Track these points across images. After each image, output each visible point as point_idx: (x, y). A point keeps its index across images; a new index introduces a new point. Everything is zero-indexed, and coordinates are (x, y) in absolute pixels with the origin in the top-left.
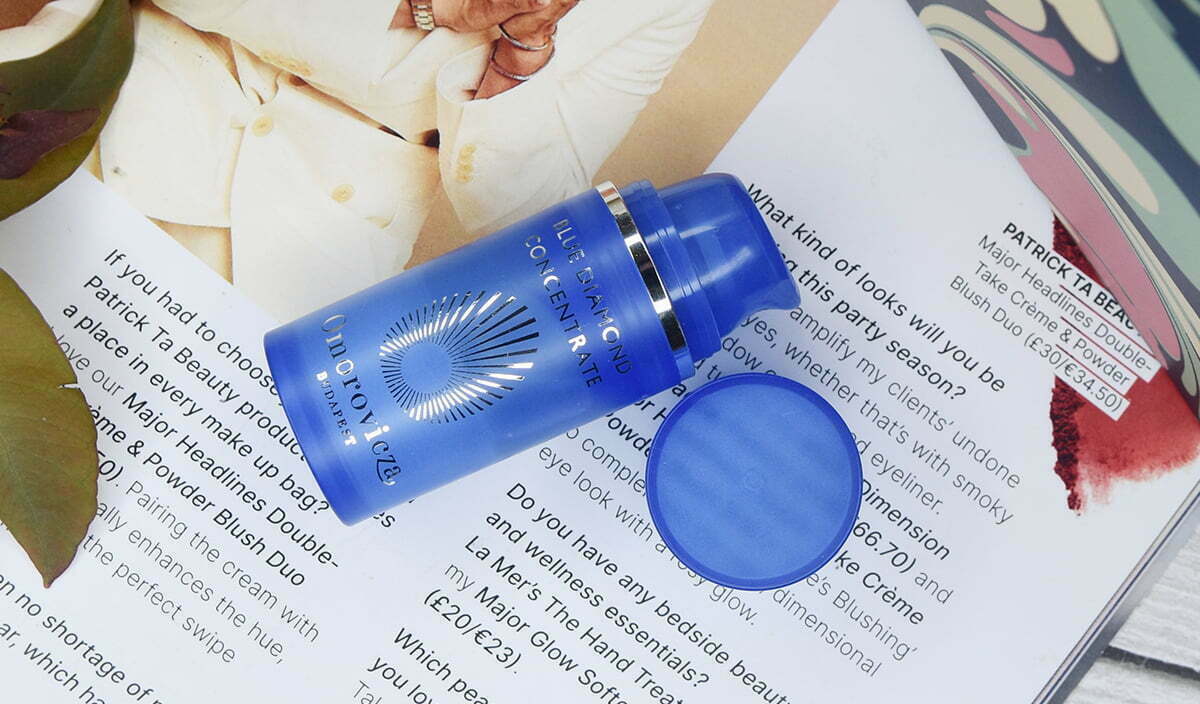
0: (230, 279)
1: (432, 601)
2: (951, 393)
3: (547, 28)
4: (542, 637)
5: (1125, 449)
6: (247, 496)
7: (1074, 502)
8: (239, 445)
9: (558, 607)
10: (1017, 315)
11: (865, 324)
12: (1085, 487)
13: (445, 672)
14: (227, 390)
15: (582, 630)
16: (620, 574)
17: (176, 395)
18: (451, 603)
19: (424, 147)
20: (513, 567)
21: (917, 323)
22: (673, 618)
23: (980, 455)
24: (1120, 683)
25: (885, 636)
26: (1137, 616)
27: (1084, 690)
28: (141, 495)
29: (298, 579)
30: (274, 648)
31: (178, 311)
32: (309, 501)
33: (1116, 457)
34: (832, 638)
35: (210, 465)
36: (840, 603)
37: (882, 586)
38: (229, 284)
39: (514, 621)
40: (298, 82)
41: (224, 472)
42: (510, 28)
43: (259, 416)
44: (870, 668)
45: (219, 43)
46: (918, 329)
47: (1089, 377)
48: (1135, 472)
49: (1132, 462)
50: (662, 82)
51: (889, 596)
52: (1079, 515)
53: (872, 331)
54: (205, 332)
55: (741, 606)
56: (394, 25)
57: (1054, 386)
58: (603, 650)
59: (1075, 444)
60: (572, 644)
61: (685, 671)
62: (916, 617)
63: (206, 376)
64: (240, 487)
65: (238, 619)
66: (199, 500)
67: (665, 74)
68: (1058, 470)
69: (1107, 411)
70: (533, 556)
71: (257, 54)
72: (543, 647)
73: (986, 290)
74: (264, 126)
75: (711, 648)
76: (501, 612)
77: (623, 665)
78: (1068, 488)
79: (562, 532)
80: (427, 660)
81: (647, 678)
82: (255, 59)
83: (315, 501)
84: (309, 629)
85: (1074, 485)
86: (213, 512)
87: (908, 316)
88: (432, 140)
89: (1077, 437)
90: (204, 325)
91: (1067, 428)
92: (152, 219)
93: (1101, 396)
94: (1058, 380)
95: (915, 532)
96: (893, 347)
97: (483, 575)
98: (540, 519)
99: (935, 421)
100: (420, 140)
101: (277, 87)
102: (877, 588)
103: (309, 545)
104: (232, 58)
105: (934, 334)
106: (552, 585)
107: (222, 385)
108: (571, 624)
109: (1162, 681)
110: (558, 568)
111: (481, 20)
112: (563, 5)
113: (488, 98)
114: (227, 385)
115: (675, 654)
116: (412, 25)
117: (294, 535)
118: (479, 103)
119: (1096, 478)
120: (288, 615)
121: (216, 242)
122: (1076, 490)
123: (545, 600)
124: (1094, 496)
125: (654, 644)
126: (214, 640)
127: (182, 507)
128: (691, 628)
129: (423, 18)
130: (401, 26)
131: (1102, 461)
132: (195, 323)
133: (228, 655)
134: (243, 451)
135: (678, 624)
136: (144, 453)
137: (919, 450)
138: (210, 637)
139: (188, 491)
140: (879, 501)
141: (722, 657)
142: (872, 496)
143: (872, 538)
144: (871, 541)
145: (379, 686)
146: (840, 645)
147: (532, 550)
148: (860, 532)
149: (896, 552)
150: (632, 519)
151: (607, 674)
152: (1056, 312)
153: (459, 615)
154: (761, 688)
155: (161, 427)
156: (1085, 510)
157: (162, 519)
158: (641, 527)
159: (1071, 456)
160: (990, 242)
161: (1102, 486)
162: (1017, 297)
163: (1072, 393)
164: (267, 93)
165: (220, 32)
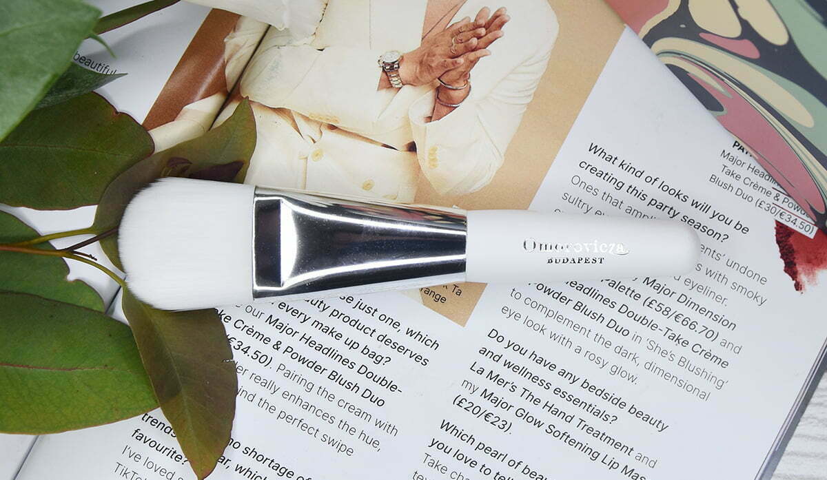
1: (457, 402)
2: (721, 238)
3: (465, 76)
4: (521, 411)
5: (820, 253)
6: (344, 361)
7: (798, 287)
8: (334, 334)
9: (527, 393)
10: (749, 191)
11: (667, 209)
12: (803, 278)
13: (472, 440)
14: (323, 304)
15: (543, 404)
16: (556, 371)
17: (294, 313)
18: (468, 402)
19: (408, 152)
20: (498, 375)
21: (695, 204)
22: (591, 388)
23: (743, 270)
25: (709, 377)
27: (822, 389)
28: (285, 371)
29: (381, 403)
30: (375, 443)
32: (379, 359)
33: (816, 258)
34: (680, 383)
35: (320, 348)
36: (681, 363)
37: (703, 351)
39: (504, 405)
40: (332, 127)
41: (329, 350)
42: (445, 79)
43: (343, 316)
44: (704, 396)
45: (285, 113)
46: (696, 207)
47: (793, 218)
49: (825, 260)
50: (532, 96)
51: (707, 355)
52: (802, 293)
53: (672, 212)
55: (628, 375)
56: (380, 88)
57: (775, 226)
58: (556, 412)
59: (792, 255)
60: (538, 412)
61: (603, 416)
62: (724, 364)
63: (310, 299)
64: (339, 357)
65: (352, 430)
66: (317, 368)
67: (533, 91)
68: (786, 271)
69: (807, 234)
70: (508, 368)
71: (307, 116)
72: (523, 417)
73: (729, 180)
74: (317, 155)
75: (615, 401)
76: (497, 402)
77: (569, 419)
78: (793, 280)
79: (521, 351)
80: (460, 435)
81: (583, 424)
82: (307, 119)
83: (382, 358)
84: (391, 429)
85: (796, 277)
86: (327, 373)
87: (690, 201)
88: (412, 148)
89: (793, 250)
91: (787, 247)
93: (801, 227)
94: (777, 222)
95: (716, 318)
96: (684, 219)
97: (483, 382)
98: (508, 346)
99: (715, 255)
100: (405, 149)
101: (321, 132)
102: (700, 352)
103: (384, 383)
104: (294, 121)
105: (706, 208)
106: (522, 382)
107: (319, 302)
108: (536, 401)
110: (523, 371)
111: (428, 77)
112: (472, 62)
113: (439, 119)
114: (322, 302)
115: (596, 408)
116: (391, 86)
117: (372, 377)
118: (434, 123)
119: (807, 271)
120: (379, 424)
122: (798, 280)
123: (519, 390)
124: (808, 281)
125: (584, 405)
126: (340, 445)
127: (309, 374)
128: (602, 392)
129: (395, 81)
130: (385, 88)
131: (809, 261)
133: (349, 451)
134: (337, 337)
135: (595, 391)
136: (283, 347)
137: (709, 273)
138: (338, 443)
139: (311, 364)
140: (693, 305)
141: (622, 405)
142: (688, 302)
143: (692, 325)
144: (692, 327)
145: (437, 454)
146: (686, 387)
147: (508, 364)
148: (685, 323)
149: (708, 330)
150: (559, 338)
151: (561, 425)
152: (769, 185)
153: (473, 407)
154: (647, 418)
155: (289, 331)
156: (805, 290)
157: (299, 382)
158: (565, 341)
159: (792, 262)
160: (726, 153)
161: (811, 276)
162: (747, 181)
163: (786, 228)
164: (316, 137)
165: (285, 107)
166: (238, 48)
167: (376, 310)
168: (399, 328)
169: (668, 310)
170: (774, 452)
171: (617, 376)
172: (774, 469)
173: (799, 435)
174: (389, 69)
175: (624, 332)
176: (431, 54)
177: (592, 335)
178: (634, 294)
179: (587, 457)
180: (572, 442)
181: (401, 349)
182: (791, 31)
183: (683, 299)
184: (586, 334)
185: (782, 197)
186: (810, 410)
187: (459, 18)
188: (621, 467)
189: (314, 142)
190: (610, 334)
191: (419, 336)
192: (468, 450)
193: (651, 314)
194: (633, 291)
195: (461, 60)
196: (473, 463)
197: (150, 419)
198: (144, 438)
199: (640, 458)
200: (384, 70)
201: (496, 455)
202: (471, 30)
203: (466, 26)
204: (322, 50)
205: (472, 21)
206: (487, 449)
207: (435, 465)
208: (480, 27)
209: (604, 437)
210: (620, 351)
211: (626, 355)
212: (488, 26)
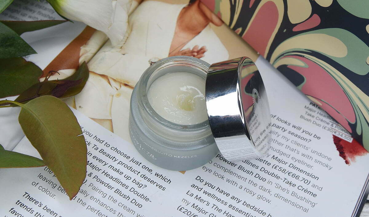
0: (113, 132)
1: (179, 209)
2: (308, 141)
4: (212, 215)
5: (356, 149)
6: (123, 185)
7: (347, 162)
8: (119, 172)
9: (215, 207)
10: (319, 122)
11: (281, 128)
12: (349, 159)
14: (114, 159)
15: (223, 212)
16: (231, 196)
17: (100, 161)
18: (185, 209)
20: (200, 197)
21: (294, 126)
22: (248, 205)
23: (319, 154)
25: (308, 201)
27: (364, 212)
28: (92, 187)
29: (140, 206)
31: (99, 140)
33: (354, 151)
34: (293, 204)
35: (112, 178)
36: (293, 195)
37: (303, 189)
38: (112, 133)
39: (203, 212)
40: (126, 85)
41: (116, 179)
43: (124, 165)
44: (306, 210)
45: (105, 77)
46: (295, 128)
47: (341, 134)
48: (360, 154)
49: (358, 151)
51: (306, 191)
52: (349, 165)
53: (283, 130)
54: (107, 145)
55: (266, 200)
57: (333, 136)
58: (230, 216)
59: (342, 149)
62: (315, 195)
63: (108, 156)
64: (121, 183)
66: (109, 187)
68: (340, 155)
69: (348, 141)
70: (206, 194)
71: (115, 79)
73: (309, 118)
74: (118, 95)
75: (260, 212)
76: (200, 210)
78: (344, 159)
79: (212, 187)
82: (115, 80)
83: (142, 185)
86: (114, 190)
87: (291, 125)
89: (343, 147)
90: (106, 143)
92: (90, 118)
93: (345, 137)
95: (308, 174)
96: (289, 132)
97: (192, 200)
98: (206, 184)
99: (305, 148)
101: (121, 86)
102: (302, 189)
103: (142, 197)
104: (108, 80)
105: (299, 128)
106: (212, 201)
107: (113, 158)
108: (220, 210)
110: (213, 196)
114: (114, 157)
115: (251, 215)
117: (137, 194)
119: (350, 156)
120: (139, 216)
121: (108, 123)
122: (347, 159)
123: (211, 205)
124: (352, 160)
125: (244, 213)
127: (105, 189)
128: (253, 207)
131: (351, 152)
132: (104, 143)
134: (121, 174)
135: (250, 207)
136: (93, 176)
137: (303, 155)
139: (106, 185)
140: (297, 168)
141: (264, 214)
142: (294, 167)
143: (297, 177)
144: (297, 178)
146: (296, 205)
147: (205, 192)
148: (293, 176)
149: (304, 180)
150: (231, 181)
152: (328, 120)
153: (188, 212)
155: (97, 169)
156: (351, 164)
157: (100, 192)
158: (234, 183)
159: (343, 152)
160: (307, 107)
161: (353, 158)
162: (317, 118)
163: (338, 138)
164: (118, 87)
165: (105, 74)
166: (86, 52)
167: (141, 163)
168: (151, 172)
169: (284, 170)
171: (261, 200)
175: (264, 180)
177: (247, 181)
178: (267, 163)
181: (152, 182)
183: (291, 166)
184: (244, 180)
185: (334, 125)
187: (185, 48)
189: (117, 90)
190: (256, 180)
191: (161, 177)
193: (276, 172)
194: (267, 162)
197: (20, 204)
198: (15, 213)
202: (190, 53)
203: (189, 51)
205: (191, 49)
208: (195, 52)
210: (262, 188)
211: (265, 190)
212: (198, 52)
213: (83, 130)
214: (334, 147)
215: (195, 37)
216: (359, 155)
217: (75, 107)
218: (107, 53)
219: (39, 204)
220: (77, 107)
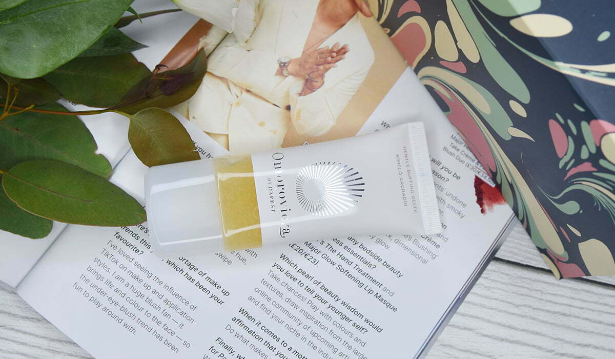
0: (228, 150)
1: (291, 245)
2: (445, 180)
3: (322, 76)
4: (325, 255)
7: (483, 211)
9: (330, 246)
10: (463, 158)
12: (486, 207)
13: (296, 266)
15: (337, 253)
16: (348, 236)
18: (297, 246)
19: (286, 110)
21: (434, 160)
23: (454, 198)
24: (498, 268)
25: (429, 252)
26: (502, 247)
27: (488, 270)
33: (494, 198)
34: (413, 253)
36: (414, 243)
37: (427, 238)
39: (316, 251)
40: (248, 91)
44: (425, 262)
45: (224, 80)
46: (434, 162)
47: (485, 175)
51: (429, 240)
55: (385, 245)
56: (277, 74)
58: (344, 259)
59: (482, 195)
60: (334, 257)
61: (369, 264)
62: (438, 246)
65: (232, 251)
67: (356, 89)
68: (477, 202)
69: (492, 185)
71: (236, 82)
72: (325, 258)
73: (453, 150)
74: (238, 104)
75: (376, 257)
76: (313, 248)
77: (350, 263)
78: (481, 207)
81: (357, 267)
82: (236, 85)
84: (254, 254)
87: (431, 158)
88: (288, 108)
89: (483, 192)
91: (479, 189)
93: (489, 180)
94: (476, 177)
99: (440, 189)
100: (285, 108)
101: (242, 92)
104: (228, 85)
105: (439, 163)
108: (334, 251)
109: (511, 266)
111: (302, 73)
112: (327, 69)
113: (305, 96)
115: (366, 259)
116: (282, 74)
118: (302, 97)
119: (489, 204)
120: (247, 250)
121: (223, 139)
122: (483, 207)
123: (326, 244)
124: (489, 209)
125: (359, 257)
126: (225, 258)
128: (370, 252)
129: (285, 72)
130: (279, 75)
131: (490, 199)
133: (229, 262)
135: (366, 251)
141: (379, 260)
145: (276, 271)
146: (415, 255)
151: (345, 266)
153: (299, 249)
154: (392, 269)
156: (486, 213)
159: (481, 198)
160: (454, 137)
161: (490, 207)
162: (463, 153)
163: (481, 180)
164: (239, 94)
165: (225, 77)
166: (206, 45)
170: (459, 298)
171: (379, 245)
172: (457, 309)
173: (473, 293)
174: (283, 66)
176: (306, 62)
179: (356, 285)
180: (350, 276)
182: (482, 56)
186: (480, 280)
187: (323, 46)
188: (375, 293)
189: (237, 97)
192: (293, 271)
195: (321, 67)
196: (295, 279)
197: (126, 228)
198: (120, 237)
199: (385, 290)
200: (280, 66)
201: (308, 276)
202: (328, 53)
203: (327, 50)
204: (249, 51)
205: (330, 48)
206: (303, 273)
207: (274, 277)
208: (334, 52)
209: (367, 276)
212: (338, 52)
213: (196, 145)
214: (473, 190)
215: (337, 30)
216: (499, 204)
217: (188, 118)
218: (229, 48)
219: (145, 230)
220: (190, 116)
